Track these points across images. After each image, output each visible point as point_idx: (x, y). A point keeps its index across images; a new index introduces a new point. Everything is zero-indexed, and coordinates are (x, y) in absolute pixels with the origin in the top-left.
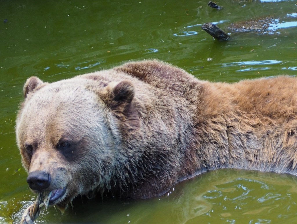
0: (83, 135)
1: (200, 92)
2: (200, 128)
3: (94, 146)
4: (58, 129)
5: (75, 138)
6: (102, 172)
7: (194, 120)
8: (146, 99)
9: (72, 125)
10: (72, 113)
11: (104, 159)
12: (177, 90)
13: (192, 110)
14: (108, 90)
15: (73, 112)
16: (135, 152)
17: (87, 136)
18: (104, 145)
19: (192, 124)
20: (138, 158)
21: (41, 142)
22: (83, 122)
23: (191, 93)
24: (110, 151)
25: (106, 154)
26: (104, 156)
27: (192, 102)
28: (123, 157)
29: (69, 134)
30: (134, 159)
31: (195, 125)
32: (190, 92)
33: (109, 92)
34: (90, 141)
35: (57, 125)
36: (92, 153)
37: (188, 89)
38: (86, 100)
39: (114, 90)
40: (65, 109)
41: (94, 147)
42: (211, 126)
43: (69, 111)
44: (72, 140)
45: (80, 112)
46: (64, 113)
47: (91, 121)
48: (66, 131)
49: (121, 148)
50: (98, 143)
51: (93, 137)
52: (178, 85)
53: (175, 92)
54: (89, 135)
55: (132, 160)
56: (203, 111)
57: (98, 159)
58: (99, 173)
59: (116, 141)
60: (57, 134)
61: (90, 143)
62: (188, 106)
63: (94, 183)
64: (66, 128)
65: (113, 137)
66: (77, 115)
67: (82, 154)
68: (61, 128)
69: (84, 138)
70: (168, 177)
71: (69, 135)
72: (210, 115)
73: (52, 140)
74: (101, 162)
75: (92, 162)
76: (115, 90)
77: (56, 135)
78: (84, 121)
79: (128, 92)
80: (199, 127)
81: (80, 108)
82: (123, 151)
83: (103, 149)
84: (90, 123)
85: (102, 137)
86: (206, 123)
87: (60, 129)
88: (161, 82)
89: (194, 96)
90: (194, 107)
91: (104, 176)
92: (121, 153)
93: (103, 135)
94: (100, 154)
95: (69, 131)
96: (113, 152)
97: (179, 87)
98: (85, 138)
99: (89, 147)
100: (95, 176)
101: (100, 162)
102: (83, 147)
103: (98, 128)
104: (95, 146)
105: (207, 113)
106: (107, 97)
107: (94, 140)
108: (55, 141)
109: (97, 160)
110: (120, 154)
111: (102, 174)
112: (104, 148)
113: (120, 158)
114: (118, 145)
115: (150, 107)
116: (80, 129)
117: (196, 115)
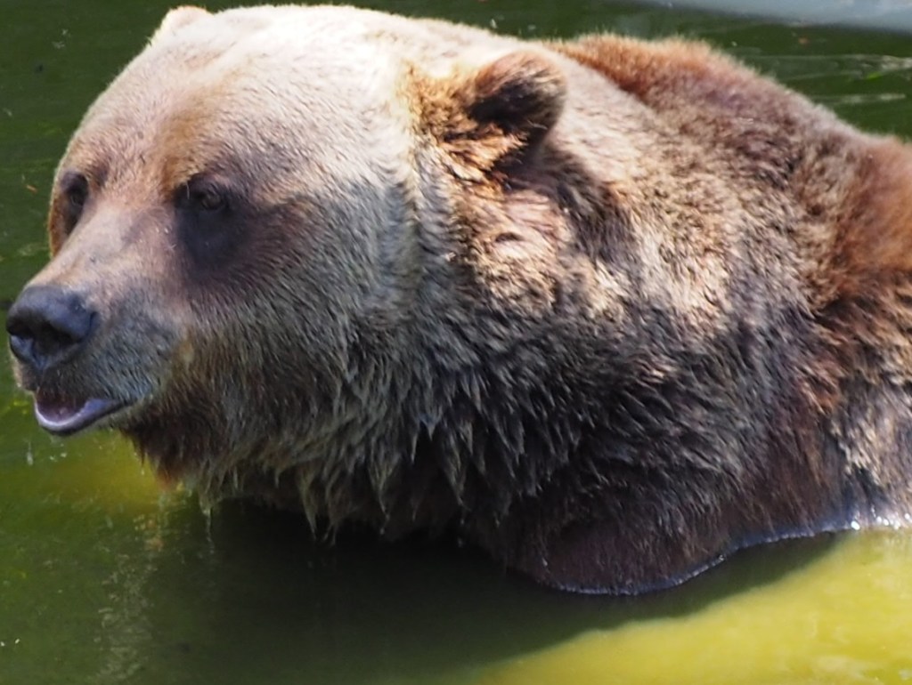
0: (293, 193)
1: (859, 173)
2: (843, 324)
3: (331, 250)
4: (202, 135)
5: (258, 191)
6: (350, 367)
7: (813, 284)
8: (619, 157)
9: (263, 139)
10: (279, 99)
11: (362, 315)
12: (756, 157)
13: (809, 245)
14: (456, 69)
15: (281, 96)
16: (522, 343)
17: (308, 198)
18: (372, 261)
19: (805, 302)
20: (531, 373)
21: (125, 169)
22: (311, 146)
23: (822, 171)
24: (395, 295)
25: (373, 298)
26: (363, 305)
27: (816, 212)
28: (459, 346)
29: (238, 165)
30: (513, 373)
31: (819, 310)
32: (818, 166)
33: (456, 76)
34: (316, 223)
35: (205, 120)
36: (316, 272)
37: (811, 156)
38: (349, 70)
39: (479, 73)
40: (255, 77)
41: (327, 252)
42: (895, 315)
43: (267, 88)
44: (243, 191)
45: (312, 103)
46: (245, 89)
47: (346, 153)
48: (232, 153)
49: (451, 301)
50: (350, 243)
51: (333, 213)
52: (767, 135)
53: (747, 162)
54: (318, 197)
55: (503, 374)
56: (867, 248)
57: (336, 304)
58: (335, 369)
59: (434, 263)
60: (192, 152)
61: (315, 230)
62: (795, 227)
63: (312, 410)
64: (235, 142)
65: (419, 244)
66: (296, 110)
67: (272, 264)
68: (216, 135)
69: (294, 205)
70: (673, 524)
71: (236, 169)
72: (896, 269)
73: (165, 168)
74: (347, 323)
75: (311, 310)
76: (482, 75)
77: (188, 153)
78: (318, 146)
79: (534, 96)
80: (838, 321)
81: (317, 89)
82: (457, 315)
83: (366, 277)
84: (338, 158)
85: (376, 226)
86: (873, 306)
87: (213, 136)
88: (700, 118)
89: (832, 186)
90: (821, 232)
91: (356, 391)
92: (449, 322)
93: (379, 220)
94: (346, 287)
95: (242, 158)
96: (408, 305)
97: (769, 142)
98: (299, 203)
99: (309, 246)
100: (318, 378)
101: (344, 319)
102: (283, 238)
103: (365, 186)
104: (335, 249)
105: (883, 261)
106: (442, 89)
107: (335, 227)
108: (175, 174)
109: (333, 310)
110: (442, 328)
111: (349, 377)
112: (371, 274)
113: (438, 343)
114: (441, 284)
115: (625, 194)
116: (288, 165)
117: (823, 267)
